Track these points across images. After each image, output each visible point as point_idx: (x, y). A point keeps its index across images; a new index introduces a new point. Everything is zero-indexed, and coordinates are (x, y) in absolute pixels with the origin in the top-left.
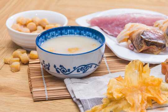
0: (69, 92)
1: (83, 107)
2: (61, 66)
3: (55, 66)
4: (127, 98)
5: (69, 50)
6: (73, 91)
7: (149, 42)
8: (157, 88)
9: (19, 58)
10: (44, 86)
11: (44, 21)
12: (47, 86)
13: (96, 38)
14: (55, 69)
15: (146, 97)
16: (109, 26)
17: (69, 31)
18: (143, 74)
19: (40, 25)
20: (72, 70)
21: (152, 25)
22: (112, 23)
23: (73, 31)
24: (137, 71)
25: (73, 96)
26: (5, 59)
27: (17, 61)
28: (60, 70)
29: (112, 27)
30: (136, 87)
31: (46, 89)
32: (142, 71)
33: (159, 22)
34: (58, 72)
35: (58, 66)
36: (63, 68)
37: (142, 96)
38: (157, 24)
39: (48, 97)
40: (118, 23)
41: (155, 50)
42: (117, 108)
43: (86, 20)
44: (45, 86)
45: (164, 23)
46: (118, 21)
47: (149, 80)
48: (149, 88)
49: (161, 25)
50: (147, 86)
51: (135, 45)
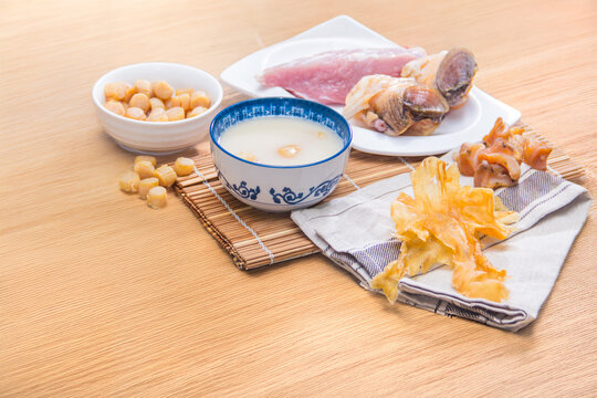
0: (308, 239)
1: (362, 266)
2: (285, 189)
3: (272, 191)
4: (439, 237)
5: (282, 153)
6: (319, 237)
7: (419, 112)
8: (484, 208)
9: (157, 176)
10: (250, 235)
11: (163, 87)
12: (258, 234)
13: (315, 119)
14: (272, 197)
15: (472, 231)
16: (307, 83)
17: (254, 108)
18: (448, 184)
19: (154, 95)
20: (306, 193)
21: (399, 75)
22: (311, 77)
23: (263, 108)
24: (435, 181)
25: (323, 247)
26: (121, 184)
27: (155, 185)
28: (283, 197)
29: (314, 84)
30: (442, 212)
31: (258, 239)
32: (445, 178)
33: (411, 65)
34: (277, 201)
35: (279, 190)
36: (291, 192)
37: (465, 230)
38: (409, 72)
39: (273, 256)
40: (326, 76)
41: (427, 127)
42: (427, 260)
43: (256, 77)
44: (255, 234)
45: (422, 67)
46: (325, 72)
47: (463, 196)
48: (466, 209)
49: (418, 72)
50: (462, 208)
51: (390, 123)
